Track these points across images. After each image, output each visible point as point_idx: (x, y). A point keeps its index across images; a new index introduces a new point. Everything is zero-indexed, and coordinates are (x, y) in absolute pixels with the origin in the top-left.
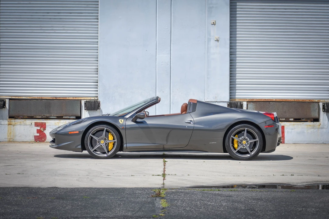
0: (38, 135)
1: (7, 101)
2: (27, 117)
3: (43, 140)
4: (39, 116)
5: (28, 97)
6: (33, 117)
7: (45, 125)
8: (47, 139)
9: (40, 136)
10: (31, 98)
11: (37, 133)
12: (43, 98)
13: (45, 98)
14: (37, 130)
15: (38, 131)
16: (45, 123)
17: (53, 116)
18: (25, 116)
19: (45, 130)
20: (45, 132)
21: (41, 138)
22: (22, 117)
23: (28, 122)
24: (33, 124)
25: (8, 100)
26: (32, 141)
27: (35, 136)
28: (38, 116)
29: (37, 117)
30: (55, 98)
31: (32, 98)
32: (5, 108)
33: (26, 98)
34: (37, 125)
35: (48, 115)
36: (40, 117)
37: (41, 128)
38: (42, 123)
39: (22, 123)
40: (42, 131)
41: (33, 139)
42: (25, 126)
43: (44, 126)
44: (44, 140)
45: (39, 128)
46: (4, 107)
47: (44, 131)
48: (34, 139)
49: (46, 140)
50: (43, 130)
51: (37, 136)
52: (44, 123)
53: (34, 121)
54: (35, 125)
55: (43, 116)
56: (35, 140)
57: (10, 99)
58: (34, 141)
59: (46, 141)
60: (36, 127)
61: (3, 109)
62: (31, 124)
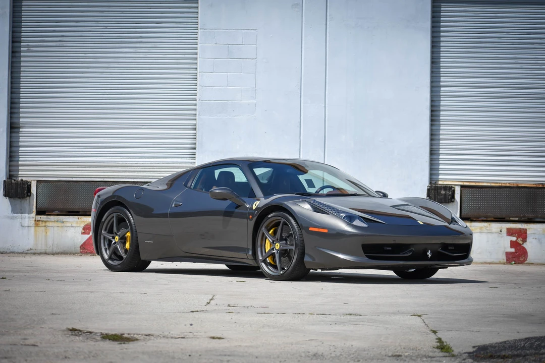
0: (513, 250)
1: (458, 190)
2: (492, 219)
3: (521, 259)
4: (516, 217)
5: (493, 183)
6: (504, 218)
7: (526, 233)
8: (528, 258)
9: (515, 252)
10: (498, 185)
11: (511, 247)
12: (520, 185)
13: (523, 185)
14: (511, 242)
15: (513, 244)
16: (526, 229)
17: (541, 218)
18: (490, 217)
19: (526, 241)
20: (525, 245)
21: (519, 257)
22: (485, 219)
23: (495, 226)
24: (504, 231)
25: (460, 188)
26: (502, 261)
27: (507, 254)
28: (513, 217)
29: (511, 219)
30: (540, 186)
31: (500, 185)
32: (453, 202)
33: (489, 184)
34: (510, 232)
35: (530, 216)
36: (517, 219)
37: (517, 238)
38: (520, 229)
39: (484, 229)
40: (520, 244)
41: (503, 258)
42: (489, 235)
43: (523, 234)
44: (524, 260)
45: (514, 239)
46: (453, 200)
47: (523, 244)
48: (505, 258)
49: (526, 260)
50: (521, 242)
51: (511, 253)
52: (523, 229)
53: (505, 226)
54: (507, 233)
55: (523, 217)
56: (507, 260)
57: (462, 186)
58: (505, 261)
59: (526, 262)
60: (509, 237)
61: (451, 204)
62: (501, 231)
